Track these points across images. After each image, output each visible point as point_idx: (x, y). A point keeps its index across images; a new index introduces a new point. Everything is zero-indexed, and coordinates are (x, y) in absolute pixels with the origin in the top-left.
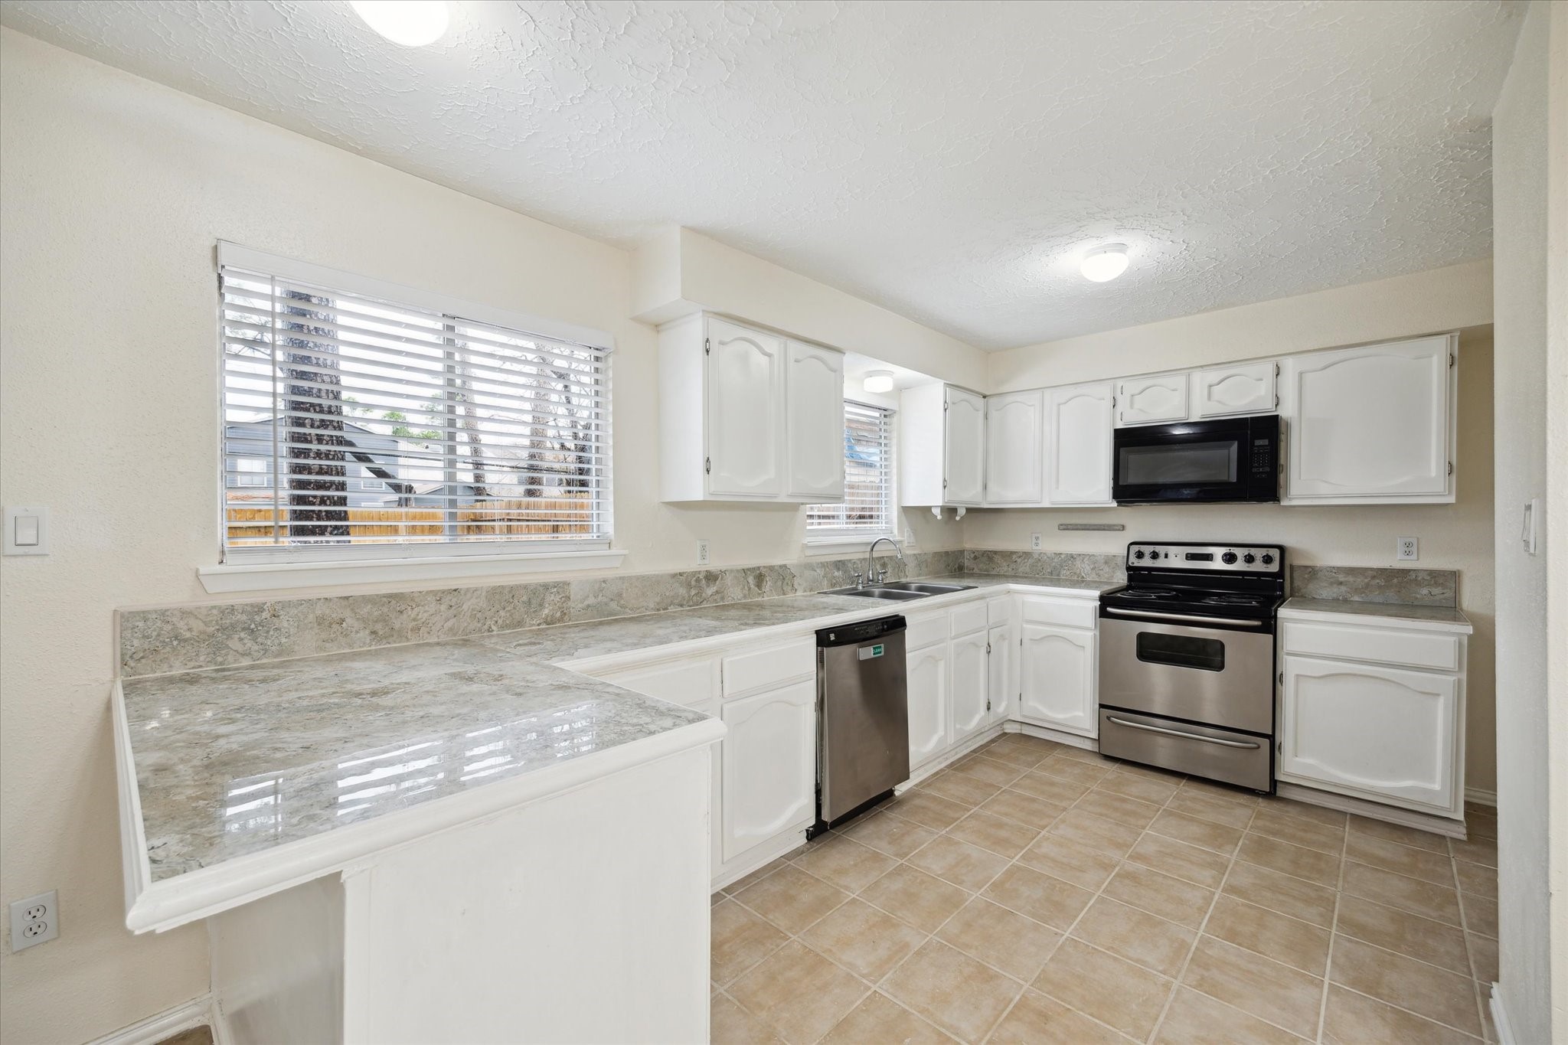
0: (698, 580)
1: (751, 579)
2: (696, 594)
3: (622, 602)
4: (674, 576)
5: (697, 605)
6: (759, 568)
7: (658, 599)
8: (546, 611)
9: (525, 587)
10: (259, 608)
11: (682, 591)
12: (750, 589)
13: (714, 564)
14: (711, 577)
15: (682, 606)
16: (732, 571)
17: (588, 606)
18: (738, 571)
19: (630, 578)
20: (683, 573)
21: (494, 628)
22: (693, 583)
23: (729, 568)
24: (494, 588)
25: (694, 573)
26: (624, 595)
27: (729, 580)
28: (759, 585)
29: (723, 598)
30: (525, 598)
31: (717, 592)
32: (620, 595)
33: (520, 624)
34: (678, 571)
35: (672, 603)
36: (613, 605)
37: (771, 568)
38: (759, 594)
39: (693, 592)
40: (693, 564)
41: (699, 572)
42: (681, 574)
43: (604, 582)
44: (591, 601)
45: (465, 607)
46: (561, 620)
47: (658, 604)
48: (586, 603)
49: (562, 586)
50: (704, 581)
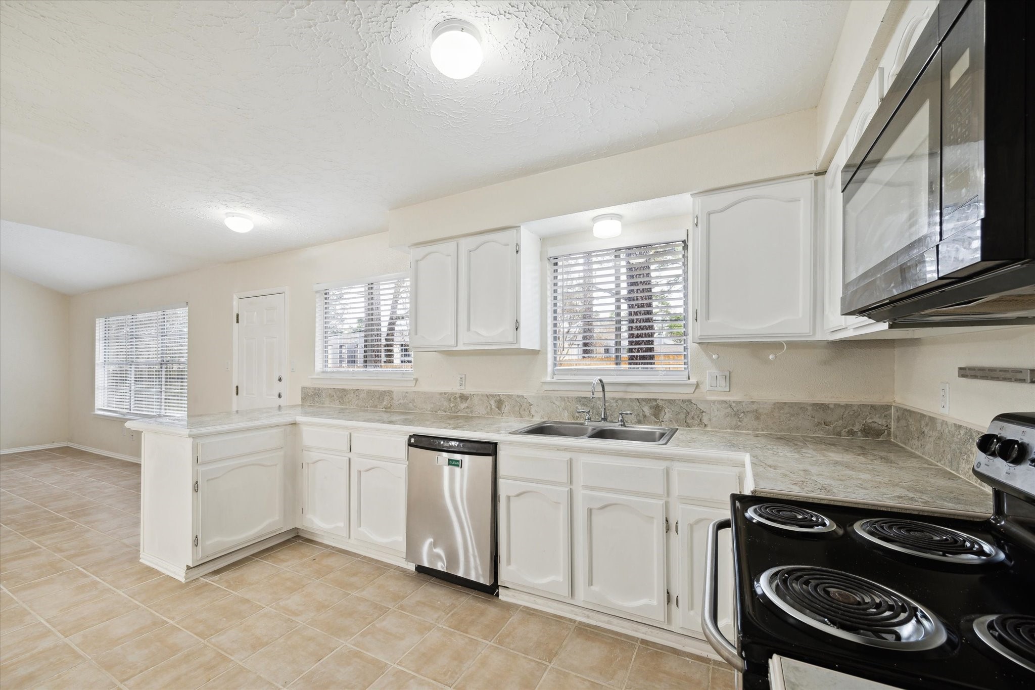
0: (455, 398)
1: (493, 403)
2: (454, 406)
3: (415, 404)
4: (441, 394)
5: (455, 413)
6: (499, 395)
7: (432, 406)
8: (385, 403)
9: (378, 391)
10: (319, 389)
11: (446, 404)
12: (491, 409)
13: (468, 390)
14: (464, 398)
15: (445, 412)
16: (478, 395)
17: (400, 403)
18: (482, 395)
19: (418, 392)
20: (447, 393)
21: (368, 406)
22: (452, 399)
23: (477, 393)
24: (369, 390)
25: (453, 394)
26: (416, 401)
27: (476, 400)
28: (499, 408)
29: (471, 412)
30: (378, 396)
31: (468, 407)
32: (414, 400)
33: (376, 407)
34: (443, 392)
35: (440, 409)
36: (411, 405)
37: (510, 397)
38: (499, 413)
39: (452, 405)
40: (454, 388)
41: (456, 393)
42: (445, 393)
43: (407, 393)
44: (401, 401)
45: (361, 396)
46: (390, 408)
47: (432, 408)
48: (399, 402)
49: (390, 393)
50: (459, 399)
